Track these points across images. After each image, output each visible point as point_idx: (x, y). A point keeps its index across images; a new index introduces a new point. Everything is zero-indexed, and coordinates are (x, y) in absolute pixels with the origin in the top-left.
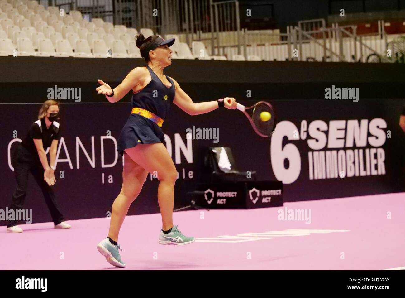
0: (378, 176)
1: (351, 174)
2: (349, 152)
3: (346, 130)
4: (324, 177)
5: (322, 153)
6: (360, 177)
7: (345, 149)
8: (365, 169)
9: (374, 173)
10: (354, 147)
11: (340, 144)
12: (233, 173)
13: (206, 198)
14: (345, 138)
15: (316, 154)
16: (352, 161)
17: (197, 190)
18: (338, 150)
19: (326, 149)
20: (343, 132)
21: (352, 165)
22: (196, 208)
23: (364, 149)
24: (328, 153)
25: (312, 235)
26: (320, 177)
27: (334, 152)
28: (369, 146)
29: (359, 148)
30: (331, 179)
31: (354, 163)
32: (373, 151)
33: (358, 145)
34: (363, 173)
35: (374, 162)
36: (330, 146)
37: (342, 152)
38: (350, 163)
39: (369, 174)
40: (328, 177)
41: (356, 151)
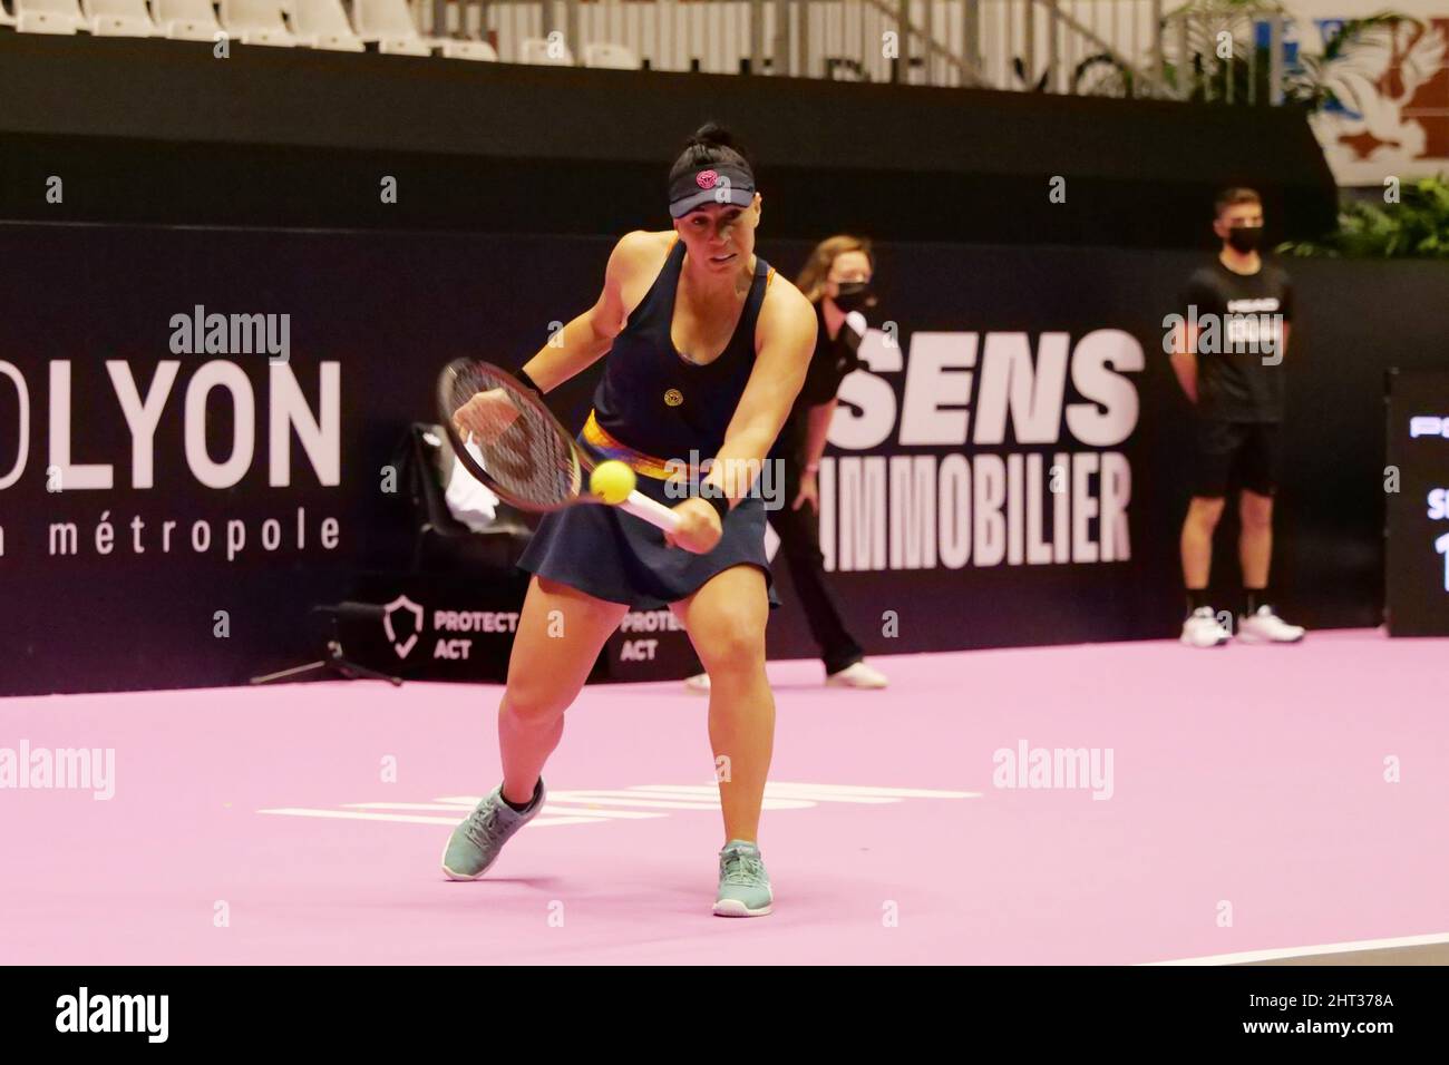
0: (1098, 567)
1: (988, 556)
2: (988, 465)
3: (976, 371)
4: (880, 564)
5: (876, 464)
6: (1026, 568)
7: (970, 450)
8: (1048, 535)
9: (1085, 553)
10: (1009, 446)
11: (952, 429)
12: (506, 536)
13: (391, 635)
14: (972, 407)
15: (849, 465)
16: (998, 500)
17: (349, 599)
18: (940, 452)
19: (891, 447)
20: (965, 380)
21: (998, 520)
22: (345, 671)
23: (1047, 452)
24: (900, 464)
25: (823, 808)
26: (863, 564)
27: (926, 464)
28: (1068, 442)
29: (1027, 450)
30: (906, 573)
31: (1004, 509)
32: (1085, 463)
33: (1024, 435)
34: (1039, 554)
35: (1085, 508)
36: (908, 437)
37: (955, 464)
38: (987, 510)
39: (1062, 557)
40: (896, 564)
41: (1015, 461)
